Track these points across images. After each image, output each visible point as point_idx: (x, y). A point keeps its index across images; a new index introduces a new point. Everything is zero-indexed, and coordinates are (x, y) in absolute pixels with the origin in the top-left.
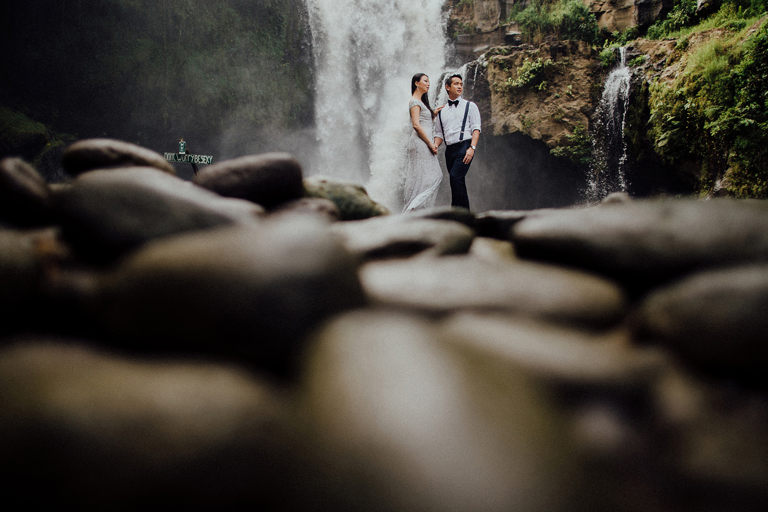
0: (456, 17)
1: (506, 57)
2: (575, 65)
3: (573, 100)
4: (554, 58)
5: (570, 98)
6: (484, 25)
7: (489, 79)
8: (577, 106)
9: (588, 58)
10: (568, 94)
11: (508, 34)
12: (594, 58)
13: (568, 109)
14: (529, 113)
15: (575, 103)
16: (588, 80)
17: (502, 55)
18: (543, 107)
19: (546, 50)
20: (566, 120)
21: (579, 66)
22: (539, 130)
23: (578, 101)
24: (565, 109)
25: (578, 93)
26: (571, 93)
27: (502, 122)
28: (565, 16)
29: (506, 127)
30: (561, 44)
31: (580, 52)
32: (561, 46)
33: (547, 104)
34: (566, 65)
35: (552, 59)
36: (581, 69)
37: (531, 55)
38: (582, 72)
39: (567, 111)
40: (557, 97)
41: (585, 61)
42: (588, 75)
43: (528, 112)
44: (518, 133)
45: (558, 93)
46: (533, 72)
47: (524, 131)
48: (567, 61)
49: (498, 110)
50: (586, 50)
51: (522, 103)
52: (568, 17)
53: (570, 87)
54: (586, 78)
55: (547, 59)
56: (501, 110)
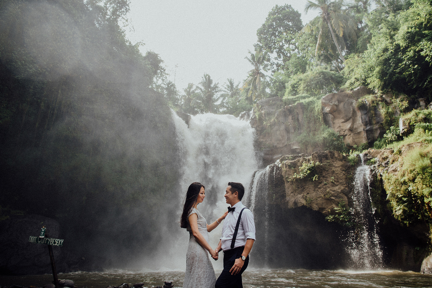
0: (262, 140)
1: (292, 161)
2: (334, 165)
3: (336, 186)
4: (321, 161)
5: (333, 184)
6: (278, 143)
7: (283, 174)
8: (339, 189)
9: (341, 160)
10: (332, 182)
11: (292, 148)
12: (345, 161)
13: (333, 191)
14: (310, 194)
15: (337, 187)
16: (343, 174)
17: (290, 160)
18: (318, 190)
19: (315, 156)
20: (333, 198)
21: (336, 165)
22: (317, 204)
23: (339, 186)
24: (331, 191)
25: (338, 182)
26: (334, 181)
27: (293, 200)
28: (325, 139)
29: (295, 203)
30: (324, 153)
31: (336, 157)
32: (324, 154)
33: (320, 188)
34: (328, 165)
35: (319, 162)
36: (338, 167)
37: (307, 159)
38: (339, 169)
39: (333, 192)
40: (325, 184)
41: (340, 162)
42: (343, 170)
43: (308, 193)
44: (303, 207)
45: (326, 181)
46: (309, 169)
47: (307, 205)
48: (329, 162)
49: (290, 192)
50: (339, 156)
51: (304, 188)
53: (333, 178)
54: (342, 172)
55: (317, 162)
56: (292, 193)
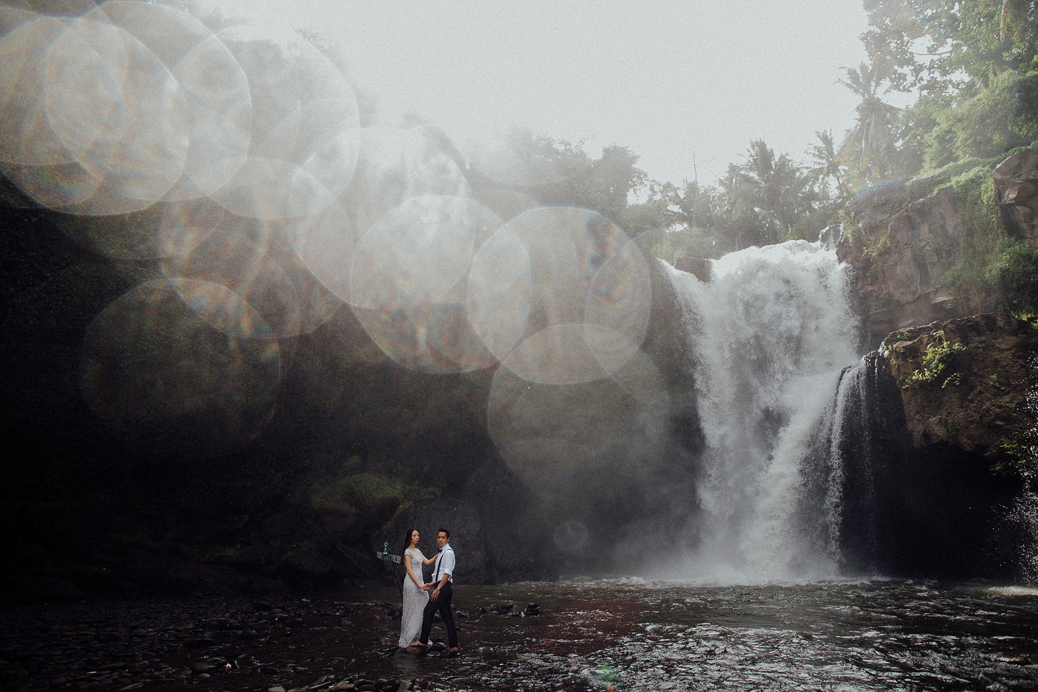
0: (870, 288)
1: (909, 343)
2: (998, 345)
3: (1005, 395)
4: (965, 341)
5: (998, 393)
6: (902, 294)
7: (894, 373)
8: (1010, 402)
9: (1015, 333)
10: (994, 387)
12: (1025, 333)
13: (1000, 407)
14: (953, 415)
15: (1006, 399)
16: (1021, 365)
17: (906, 340)
18: (967, 406)
19: (951, 331)
20: (999, 423)
21: (1003, 346)
22: (969, 438)
23: (1011, 394)
24: (994, 407)
25: (1008, 384)
26: (997, 384)
27: (921, 428)
28: (1004, 272)
29: (926, 435)
30: (971, 321)
31: (1000, 328)
32: (971, 324)
33: (972, 401)
34: (983, 348)
35: (962, 342)
36: (1008, 350)
37: (936, 338)
38: (1009, 354)
39: (998, 410)
40: (980, 393)
41: (1012, 338)
42: (1019, 357)
43: (950, 413)
44: (943, 443)
45: (981, 385)
46: (941, 361)
47: (951, 440)
48: (984, 342)
49: (912, 413)
50: (1009, 323)
51: (942, 402)
52: (1007, 270)
53: (994, 377)
54: (1017, 362)
55: (955, 343)
56: (917, 413)
